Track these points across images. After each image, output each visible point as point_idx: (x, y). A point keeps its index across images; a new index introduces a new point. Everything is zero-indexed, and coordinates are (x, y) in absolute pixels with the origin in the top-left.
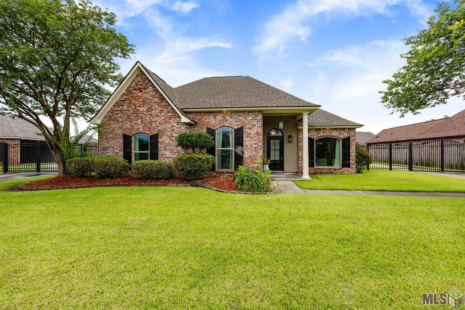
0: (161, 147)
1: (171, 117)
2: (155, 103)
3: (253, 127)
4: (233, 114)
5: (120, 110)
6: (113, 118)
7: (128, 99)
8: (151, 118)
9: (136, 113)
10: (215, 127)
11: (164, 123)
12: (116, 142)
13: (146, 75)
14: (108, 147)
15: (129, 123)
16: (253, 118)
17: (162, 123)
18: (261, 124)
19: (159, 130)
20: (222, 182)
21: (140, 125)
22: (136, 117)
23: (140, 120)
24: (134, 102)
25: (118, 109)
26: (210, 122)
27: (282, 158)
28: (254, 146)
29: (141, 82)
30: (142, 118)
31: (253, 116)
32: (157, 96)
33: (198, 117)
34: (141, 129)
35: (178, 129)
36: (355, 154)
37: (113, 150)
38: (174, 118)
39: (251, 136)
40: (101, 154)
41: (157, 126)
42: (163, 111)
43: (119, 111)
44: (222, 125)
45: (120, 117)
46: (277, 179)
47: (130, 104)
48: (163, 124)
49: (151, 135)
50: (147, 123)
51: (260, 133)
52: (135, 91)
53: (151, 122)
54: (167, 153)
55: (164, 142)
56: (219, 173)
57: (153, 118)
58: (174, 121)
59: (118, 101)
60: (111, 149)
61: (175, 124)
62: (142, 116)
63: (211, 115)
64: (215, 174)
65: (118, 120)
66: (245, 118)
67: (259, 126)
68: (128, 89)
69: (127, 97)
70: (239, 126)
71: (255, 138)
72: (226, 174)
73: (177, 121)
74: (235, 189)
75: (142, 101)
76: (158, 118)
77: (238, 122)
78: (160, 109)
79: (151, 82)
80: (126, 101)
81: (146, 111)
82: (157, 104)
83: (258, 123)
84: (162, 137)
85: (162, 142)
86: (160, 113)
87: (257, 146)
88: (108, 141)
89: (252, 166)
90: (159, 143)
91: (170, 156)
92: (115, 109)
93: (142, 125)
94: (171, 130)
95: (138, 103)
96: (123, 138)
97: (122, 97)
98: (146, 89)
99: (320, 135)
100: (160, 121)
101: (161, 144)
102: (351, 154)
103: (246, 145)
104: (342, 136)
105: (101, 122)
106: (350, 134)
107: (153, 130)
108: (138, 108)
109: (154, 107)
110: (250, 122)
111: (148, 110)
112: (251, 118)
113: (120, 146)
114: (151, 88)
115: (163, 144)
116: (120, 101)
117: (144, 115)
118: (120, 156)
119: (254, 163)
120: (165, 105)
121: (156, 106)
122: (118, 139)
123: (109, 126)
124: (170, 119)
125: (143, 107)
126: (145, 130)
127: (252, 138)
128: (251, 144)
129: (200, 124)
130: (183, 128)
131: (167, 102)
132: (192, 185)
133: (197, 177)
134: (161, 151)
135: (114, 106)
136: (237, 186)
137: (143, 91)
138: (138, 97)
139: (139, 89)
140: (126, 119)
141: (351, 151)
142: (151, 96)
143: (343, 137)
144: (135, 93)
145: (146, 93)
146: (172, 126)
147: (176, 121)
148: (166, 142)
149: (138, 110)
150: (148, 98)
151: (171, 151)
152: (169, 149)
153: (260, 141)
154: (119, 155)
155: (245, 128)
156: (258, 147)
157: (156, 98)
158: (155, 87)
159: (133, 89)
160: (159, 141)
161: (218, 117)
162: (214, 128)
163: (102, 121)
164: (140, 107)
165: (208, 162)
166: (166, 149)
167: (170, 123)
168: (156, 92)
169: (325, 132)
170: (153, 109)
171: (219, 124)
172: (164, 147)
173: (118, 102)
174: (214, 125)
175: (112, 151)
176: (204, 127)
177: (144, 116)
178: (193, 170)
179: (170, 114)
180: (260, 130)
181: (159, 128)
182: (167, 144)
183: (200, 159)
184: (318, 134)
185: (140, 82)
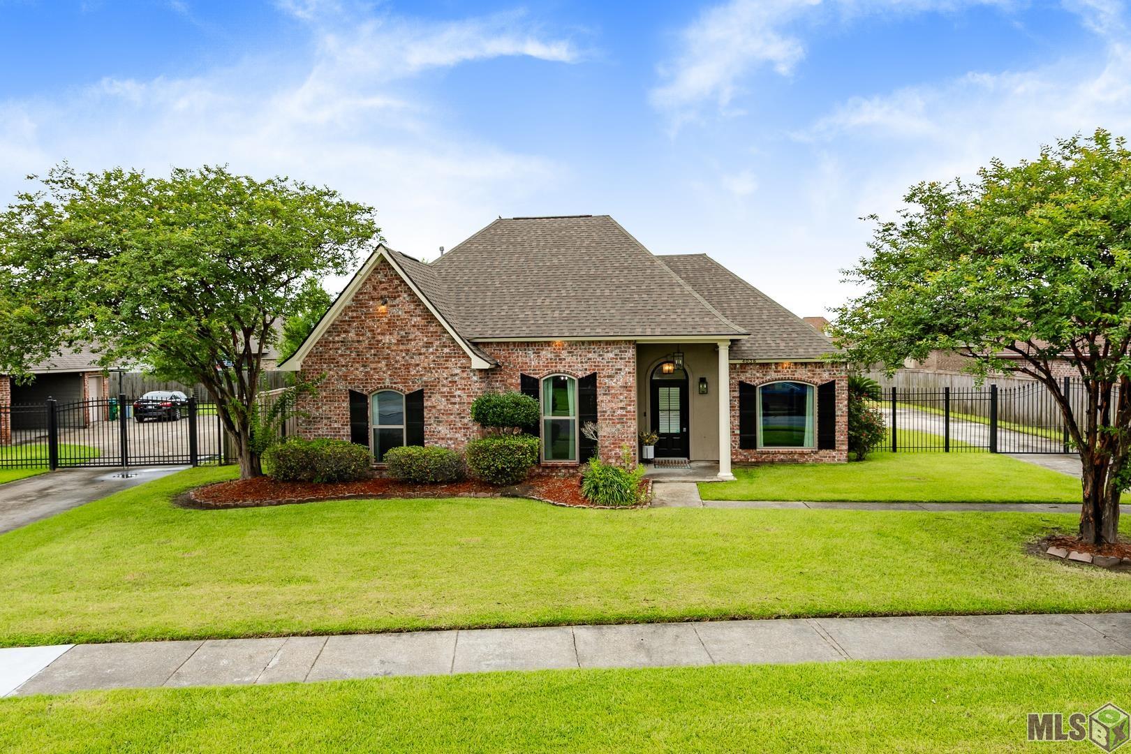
0: (430, 418)
1: (450, 357)
2: (414, 326)
3: (617, 373)
4: (574, 347)
5: (342, 342)
6: (327, 357)
7: (357, 317)
8: (407, 358)
9: (375, 348)
10: (539, 374)
11: (434, 368)
12: (335, 407)
13: (393, 269)
14: (317, 418)
15: (361, 369)
16: (616, 355)
17: (430, 368)
18: (632, 367)
19: (425, 382)
20: (559, 487)
21: (384, 372)
22: (375, 355)
23: (384, 363)
24: (371, 324)
25: (337, 339)
26: (527, 363)
27: (685, 429)
28: (619, 412)
29: (384, 282)
30: (387, 358)
31: (617, 351)
32: (418, 312)
33: (502, 352)
34: (388, 380)
35: (463, 381)
36: (846, 419)
37: (329, 423)
38: (455, 357)
39: (613, 391)
40: (304, 432)
41: (421, 375)
42: (432, 343)
43: (338, 342)
44: (554, 369)
45: (342, 355)
46: (666, 479)
47: (363, 328)
48: (434, 371)
49: (407, 392)
50: (400, 368)
51: (630, 387)
52: (371, 303)
53: (407, 367)
54: (443, 430)
55: (434, 407)
56: (547, 467)
57: (412, 358)
58: (456, 364)
59: (337, 323)
60: (325, 421)
61: (458, 371)
62: (389, 354)
63: (530, 348)
64: (541, 470)
65: (337, 363)
66: (600, 355)
67: (629, 373)
68: (356, 297)
69: (355, 314)
70: (588, 373)
71: (622, 397)
72: (563, 471)
73: (462, 364)
74: (583, 501)
75: (387, 324)
76: (422, 357)
77: (586, 362)
78: (425, 339)
79: (406, 285)
80: (354, 321)
81: (397, 344)
82: (418, 329)
83: (626, 366)
84: (430, 397)
85: (430, 407)
86: (426, 347)
87: (624, 413)
88: (317, 404)
89: (615, 454)
90: (425, 410)
91: (448, 436)
92: (331, 338)
93: (389, 373)
94: (450, 382)
95: (378, 327)
96: (349, 399)
97: (346, 315)
98: (395, 298)
99: (768, 377)
100: (426, 365)
101: (430, 410)
102: (837, 419)
103: (604, 412)
104: (817, 380)
105: (302, 366)
106: (835, 374)
107: (413, 382)
108: (380, 338)
109: (414, 336)
110: (610, 364)
111: (399, 342)
112: (611, 355)
113: (343, 415)
114: (405, 296)
115: (434, 411)
116: (341, 321)
117: (392, 351)
118: (344, 435)
119: (619, 447)
120: (436, 332)
121: (418, 333)
122: (339, 401)
123: (318, 373)
124: (446, 361)
125: (390, 334)
126: (395, 383)
127: (614, 396)
128: (612, 408)
129: (507, 367)
130: (475, 378)
131: (441, 325)
132: (504, 495)
133: (513, 479)
134: (430, 425)
135: (328, 332)
136: (586, 496)
137: (390, 303)
138: (379, 314)
139: (382, 298)
140: (354, 359)
141: (838, 413)
142: (405, 312)
143: (820, 383)
144: (371, 307)
145: (394, 306)
146: (452, 375)
147: (459, 365)
148: (438, 408)
149: (379, 341)
150: (399, 316)
151: (450, 425)
152: (447, 422)
153: (631, 401)
154: (342, 433)
155: (600, 377)
156: (626, 416)
157: (416, 316)
158: (414, 294)
159: (367, 298)
160: (425, 404)
161: (544, 352)
162: (536, 376)
163: (304, 362)
164: (383, 334)
165: (533, 453)
166: (440, 422)
167: (447, 368)
168: (417, 305)
169: (779, 372)
170: (411, 340)
171: (547, 366)
172: (436, 418)
173: (337, 325)
174: (536, 370)
175: (326, 425)
176: (514, 374)
177: (393, 353)
178: (508, 467)
179: (446, 350)
180: (632, 381)
181: (425, 378)
182: (442, 411)
183: (520, 448)
184: (764, 375)
185: (381, 283)
